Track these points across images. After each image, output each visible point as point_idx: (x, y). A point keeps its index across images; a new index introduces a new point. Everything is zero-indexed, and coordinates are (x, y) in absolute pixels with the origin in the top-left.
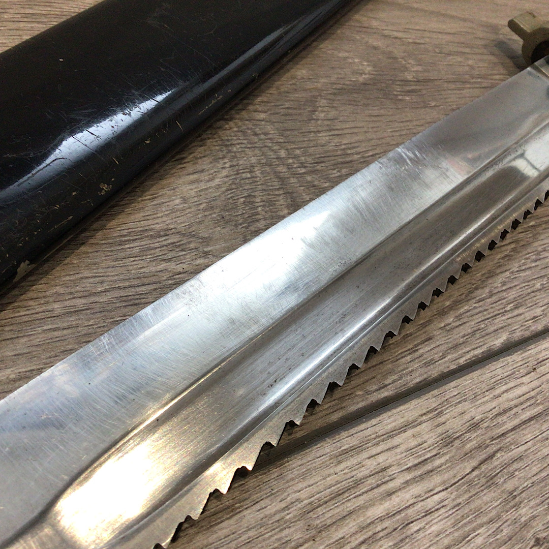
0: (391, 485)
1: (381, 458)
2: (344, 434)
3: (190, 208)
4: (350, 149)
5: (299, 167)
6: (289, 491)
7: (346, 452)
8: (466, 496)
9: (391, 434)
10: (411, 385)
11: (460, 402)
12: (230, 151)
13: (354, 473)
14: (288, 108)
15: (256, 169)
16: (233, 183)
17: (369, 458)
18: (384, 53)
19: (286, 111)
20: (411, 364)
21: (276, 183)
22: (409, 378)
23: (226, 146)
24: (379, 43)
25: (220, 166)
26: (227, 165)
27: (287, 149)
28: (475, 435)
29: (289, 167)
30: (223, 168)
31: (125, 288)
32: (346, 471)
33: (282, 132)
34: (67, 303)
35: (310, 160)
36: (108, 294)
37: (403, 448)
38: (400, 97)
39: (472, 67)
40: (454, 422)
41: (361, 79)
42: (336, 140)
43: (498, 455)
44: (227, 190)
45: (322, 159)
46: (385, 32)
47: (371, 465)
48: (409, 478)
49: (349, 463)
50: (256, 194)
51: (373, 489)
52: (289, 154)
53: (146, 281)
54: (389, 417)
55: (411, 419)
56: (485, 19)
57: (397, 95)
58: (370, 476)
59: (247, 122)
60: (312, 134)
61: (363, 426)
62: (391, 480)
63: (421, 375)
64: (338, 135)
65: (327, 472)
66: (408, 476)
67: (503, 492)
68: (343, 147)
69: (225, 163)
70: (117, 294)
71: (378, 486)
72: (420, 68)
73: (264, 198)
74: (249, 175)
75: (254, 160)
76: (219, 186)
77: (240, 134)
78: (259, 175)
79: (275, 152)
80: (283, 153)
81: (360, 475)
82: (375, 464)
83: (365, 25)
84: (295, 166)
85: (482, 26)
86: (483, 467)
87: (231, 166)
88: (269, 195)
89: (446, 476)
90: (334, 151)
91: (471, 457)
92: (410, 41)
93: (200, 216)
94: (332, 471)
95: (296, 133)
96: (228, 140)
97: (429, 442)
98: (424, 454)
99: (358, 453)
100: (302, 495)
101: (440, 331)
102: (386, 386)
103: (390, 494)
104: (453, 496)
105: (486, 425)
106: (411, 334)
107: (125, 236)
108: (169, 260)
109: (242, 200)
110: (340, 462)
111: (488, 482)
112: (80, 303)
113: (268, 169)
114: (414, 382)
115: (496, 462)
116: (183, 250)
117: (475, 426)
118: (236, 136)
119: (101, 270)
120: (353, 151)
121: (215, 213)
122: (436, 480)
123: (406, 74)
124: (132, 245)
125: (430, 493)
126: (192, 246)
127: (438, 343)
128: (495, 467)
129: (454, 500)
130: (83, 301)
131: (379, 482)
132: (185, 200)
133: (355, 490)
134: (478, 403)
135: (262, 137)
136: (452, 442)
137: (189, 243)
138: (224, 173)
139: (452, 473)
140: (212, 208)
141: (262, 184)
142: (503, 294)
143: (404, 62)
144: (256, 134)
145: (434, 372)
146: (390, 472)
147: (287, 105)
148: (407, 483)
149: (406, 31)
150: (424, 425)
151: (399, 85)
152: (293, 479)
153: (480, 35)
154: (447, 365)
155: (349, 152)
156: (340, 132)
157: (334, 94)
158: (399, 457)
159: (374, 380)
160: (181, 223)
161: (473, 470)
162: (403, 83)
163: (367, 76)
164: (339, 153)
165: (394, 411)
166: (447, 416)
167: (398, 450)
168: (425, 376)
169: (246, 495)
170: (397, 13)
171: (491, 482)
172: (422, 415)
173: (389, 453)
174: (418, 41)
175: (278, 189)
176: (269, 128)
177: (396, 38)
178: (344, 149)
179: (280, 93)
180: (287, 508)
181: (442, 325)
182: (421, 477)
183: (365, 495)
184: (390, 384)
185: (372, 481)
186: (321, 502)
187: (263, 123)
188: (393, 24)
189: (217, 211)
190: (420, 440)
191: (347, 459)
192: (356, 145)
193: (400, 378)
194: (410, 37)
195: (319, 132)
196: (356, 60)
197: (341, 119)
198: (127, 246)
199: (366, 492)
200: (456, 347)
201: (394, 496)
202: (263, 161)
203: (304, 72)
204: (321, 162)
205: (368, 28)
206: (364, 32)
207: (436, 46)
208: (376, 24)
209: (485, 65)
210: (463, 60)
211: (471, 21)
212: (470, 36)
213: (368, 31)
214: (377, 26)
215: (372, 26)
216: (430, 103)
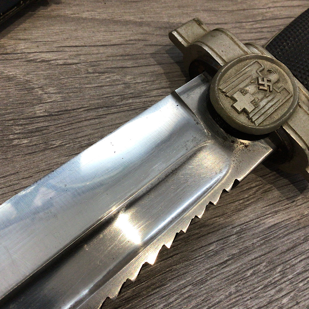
38: (16, 142)
39: (127, 85)
46: (32, 55)
56: (166, 20)
72: (58, 97)
83: (8, 51)
85: (160, 28)
92: (61, 62)
151: (21, 125)
153: (154, 40)
162: (28, 121)
170: (57, 28)
174: (70, 61)
188: (46, 43)
205: (11, 54)
206: (3, 60)
207: (92, 64)
208: (23, 47)
209: (145, 79)
210: (118, 77)
211: (148, 25)
212: (140, 45)
213: (10, 59)
214: (24, 49)
215: (18, 50)
216: (54, 142)
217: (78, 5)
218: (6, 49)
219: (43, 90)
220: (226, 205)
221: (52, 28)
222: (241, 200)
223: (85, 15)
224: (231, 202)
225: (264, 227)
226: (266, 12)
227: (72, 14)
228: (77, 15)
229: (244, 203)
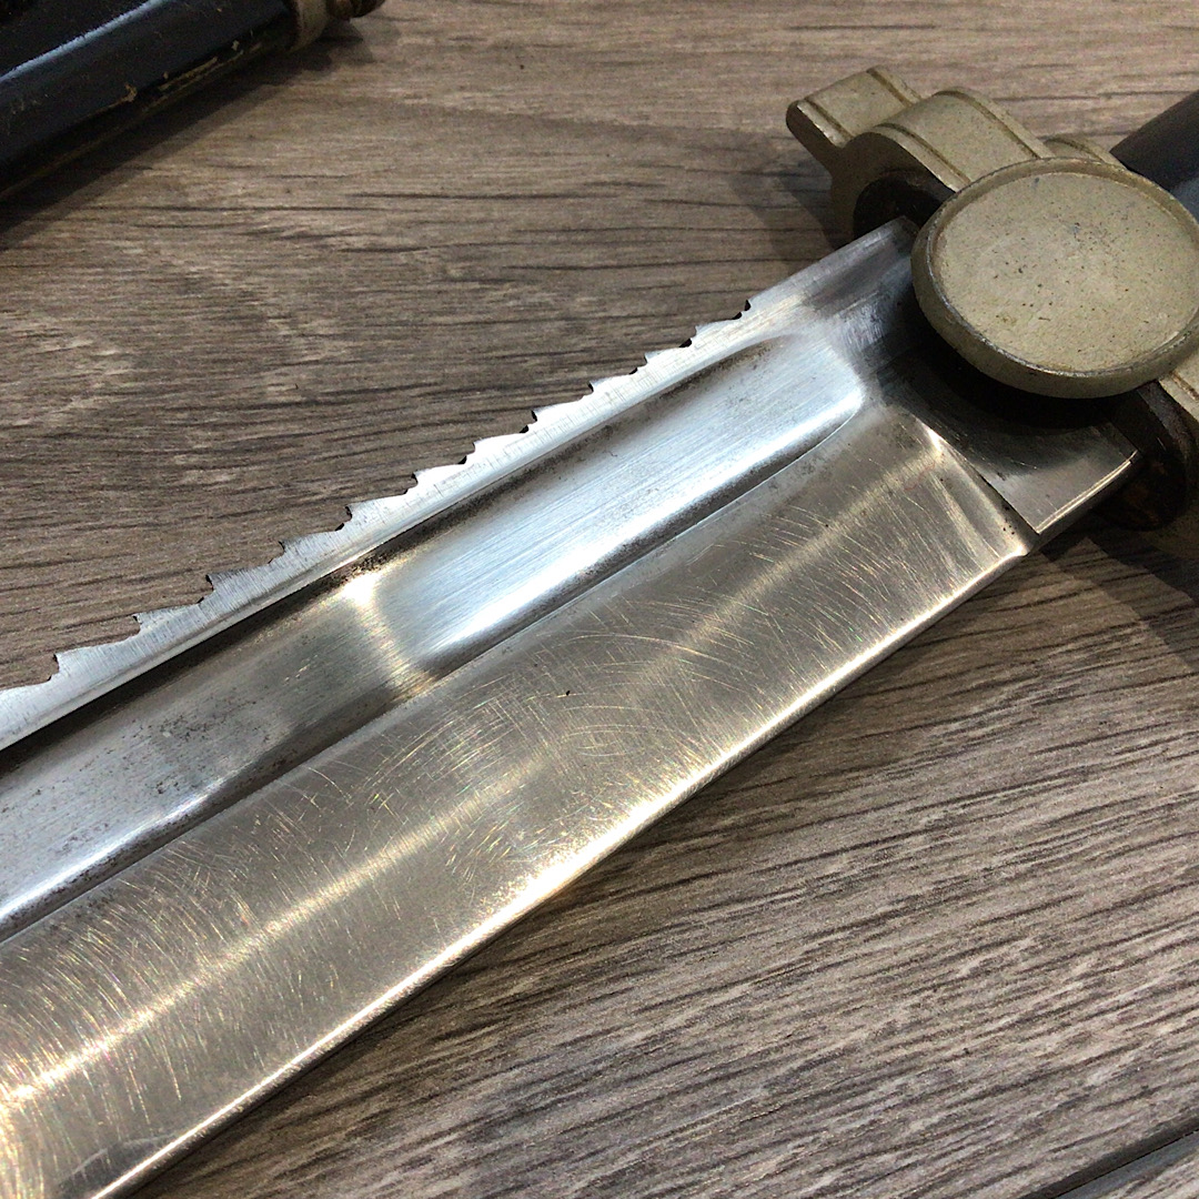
18: (215, 301)
24: (217, 264)
38: (191, 477)
39: (575, 324)
41: (55, 418)
46: (266, 217)
56: (727, 123)
57: (183, 470)
72: (342, 349)
83: (191, 200)
85: (705, 150)
92: (357, 242)
123: (270, 377)
143: (284, 332)
149: (357, 204)
151: (215, 427)
153: (679, 187)
162: (235, 417)
170: (359, 137)
174: (390, 241)
177: (301, 237)
188: (316, 182)
196: (76, 343)
205: (199, 209)
206: (173, 227)
207: (461, 254)
208: (240, 192)
209: (640, 307)
210: (547, 297)
211: (664, 137)
212: (631, 199)
213: (193, 223)
214: (244, 196)
215: (223, 199)
216: (313, 487)
217: (428, 68)
218: (186, 195)
219: (293, 324)
220: (899, 731)
221: (340, 137)
222: (956, 720)
223: (452, 100)
224: (916, 723)
225: (1033, 820)
226: (1094, 110)
227: (408, 97)
228: (425, 101)
229: (963, 731)
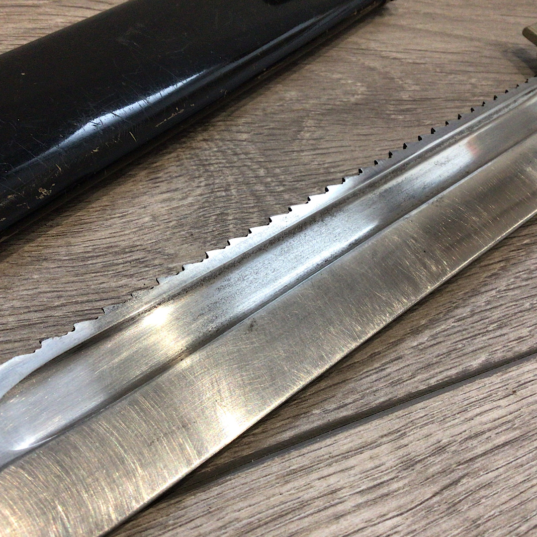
0: (340, 508)
1: (332, 480)
2: (295, 453)
3: (159, 226)
4: (333, 167)
5: (278, 186)
6: (229, 509)
7: (294, 472)
8: (423, 523)
9: (346, 455)
10: (373, 404)
11: (426, 424)
12: (207, 171)
13: (301, 494)
14: (273, 129)
15: (232, 187)
16: (207, 202)
17: (319, 479)
18: (380, 73)
19: (270, 131)
20: (376, 383)
21: (252, 202)
22: (372, 398)
23: (204, 165)
24: (376, 64)
25: (195, 185)
26: (202, 184)
27: (267, 168)
28: (440, 459)
29: (267, 185)
30: (198, 187)
31: (82, 302)
32: (292, 492)
33: (263, 152)
34: (22, 317)
35: (290, 178)
36: (64, 308)
37: (358, 469)
38: (393, 116)
39: (474, 86)
40: (417, 445)
41: (353, 100)
42: (320, 159)
43: (464, 481)
44: (199, 208)
45: (303, 178)
46: (384, 53)
47: (322, 486)
48: (360, 501)
49: (296, 484)
50: (229, 211)
51: (320, 511)
52: (268, 173)
53: (104, 296)
54: (346, 438)
55: (369, 440)
57: (390, 115)
58: (318, 497)
59: (228, 143)
60: (295, 154)
61: (316, 446)
62: (341, 503)
63: (386, 394)
64: (322, 154)
65: (271, 492)
66: (360, 500)
67: (465, 520)
68: (326, 165)
69: (200, 182)
70: (73, 308)
71: (326, 508)
72: (417, 88)
73: (237, 216)
74: (224, 194)
75: (230, 179)
76: (191, 204)
77: (219, 154)
78: (234, 193)
79: (254, 170)
80: (262, 172)
81: (306, 497)
82: (325, 485)
83: (363, 47)
84: (273, 184)
85: (491, 45)
86: (446, 493)
87: (206, 185)
88: (242, 212)
89: (402, 501)
90: (316, 169)
91: (433, 483)
92: (410, 61)
93: (168, 233)
94: (277, 491)
95: (278, 152)
96: (206, 160)
97: (388, 465)
98: (380, 477)
99: (308, 474)
100: (243, 514)
101: (412, 350)
102: (346, 405)
103: (338, 517)
104: (408, 522)
105: (453, 448)
106: (379, 353)
107: (88, 252)
108: (131, 276)
109: (214, 217)
110: (287, 482)
111: (449, 508)
112: (34, 317)
113: (244, 187)
114: (378, 402)
115: (460, 488)
116: (146, 266)
117: (440, 449)
118: (215, 156)
119: (60, 286)
120: (335, 170)
121: (184, 230)
122: (392, 504)
123: (402, 93)
124: (94, 261)
125: (383, 518)
126: (156, 262)
127: (408, 362)
128: (460, 493)
129: (409, 526)
130: (38, 315)
131: (328, 504)
132: (154, 218)
133: (301, 512)
134: (447, 425)
135: (243, 156)
136: (413, 465)
137: (154, 259)
138: (199, 191)
139: (409, 498)
140: (182, 225)
141: (237, 202)
142: (486, 314)
143: (401, 82)
144: (236, 154)
145: (401, 392)
146: (340, 494)
147: (272, 125)
148: (358, 507)
149: (406, 51)
150: (383, 447)
151: (393, 105)
152: (233, 498)
153: (487, 53)
154: (416, 384)
155: (332, 170)
156: (325, 151)
157: (322, 114)
158: (352, 479)
159: (333, 399)
160: (148, 239)
161: (434, 496)
162: (397, 103)
163: (359, 97)
164: (322, 171)
165: (352, 431)
166: (411, 438)
167: (352, 472)
168: (390, 396)
169: (182, 512)
170: (398, 34)
171: (452, 508)
172: (382, 437)
173: (342, 475)
174: (418, 61)
175: (253, 207)
176: (251, 148)
177: (395, 59)
178: (327, 168)
179: (266, 114)
180: (224, 527)
181: (415, 344)
182: (375, 501)
183: (310, 518)
184: (350, 403)
185: (320, 503)
186: (261, 523)
187: (245, 143)
188: (393, 45)
189: (186, 228)
190: (377, 462)
191: (295, 479)
192: (340, 163)
193: (363, 397)
194: (411, 58)
195: (302, 151)
196: (350, 82)
197: (327, 138)
198: (89, 262)
199: (312, 514)
200: (429, 366)
201: (342, 520)
202: (240, 180)
203: (293, 93)
204: (301, 181)
207: (438, 66)
208: (374, 46)
209: (490, 83)
210: (465, 78)
211: (479, 40)
212: (476, 55)
214: (376, 47)
215: (371, 48)
216: (425, 121)
217: (409, 18)
219: (402, 81)
223: (419, 26)
227: (407, 25)
